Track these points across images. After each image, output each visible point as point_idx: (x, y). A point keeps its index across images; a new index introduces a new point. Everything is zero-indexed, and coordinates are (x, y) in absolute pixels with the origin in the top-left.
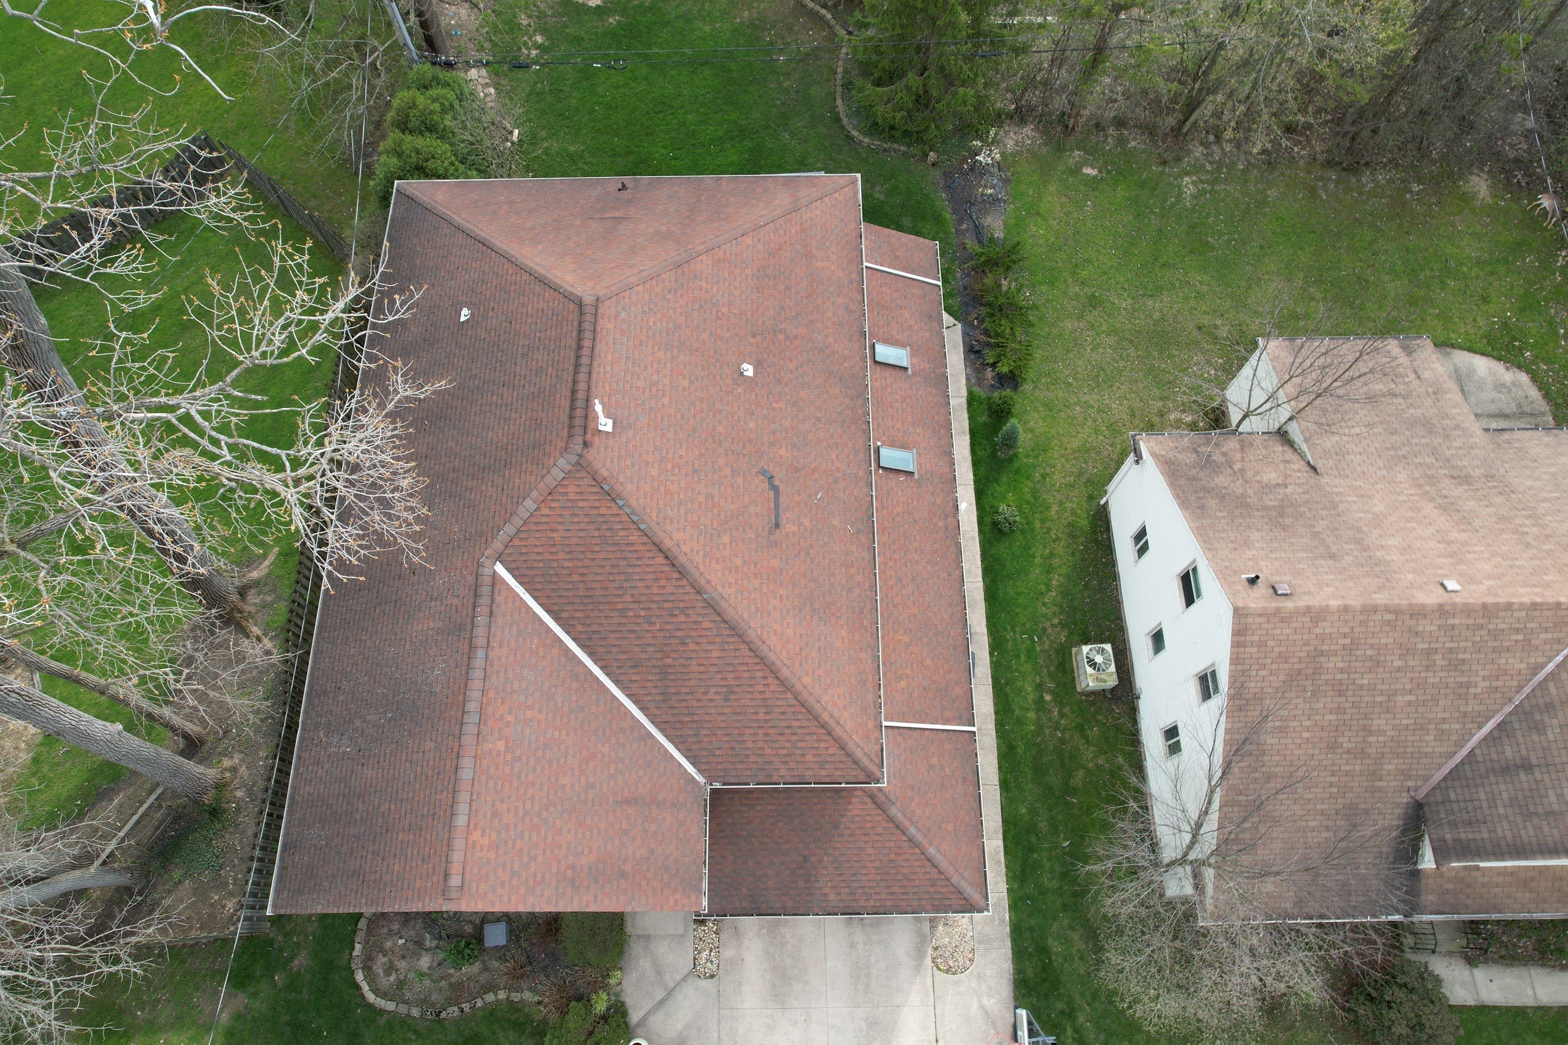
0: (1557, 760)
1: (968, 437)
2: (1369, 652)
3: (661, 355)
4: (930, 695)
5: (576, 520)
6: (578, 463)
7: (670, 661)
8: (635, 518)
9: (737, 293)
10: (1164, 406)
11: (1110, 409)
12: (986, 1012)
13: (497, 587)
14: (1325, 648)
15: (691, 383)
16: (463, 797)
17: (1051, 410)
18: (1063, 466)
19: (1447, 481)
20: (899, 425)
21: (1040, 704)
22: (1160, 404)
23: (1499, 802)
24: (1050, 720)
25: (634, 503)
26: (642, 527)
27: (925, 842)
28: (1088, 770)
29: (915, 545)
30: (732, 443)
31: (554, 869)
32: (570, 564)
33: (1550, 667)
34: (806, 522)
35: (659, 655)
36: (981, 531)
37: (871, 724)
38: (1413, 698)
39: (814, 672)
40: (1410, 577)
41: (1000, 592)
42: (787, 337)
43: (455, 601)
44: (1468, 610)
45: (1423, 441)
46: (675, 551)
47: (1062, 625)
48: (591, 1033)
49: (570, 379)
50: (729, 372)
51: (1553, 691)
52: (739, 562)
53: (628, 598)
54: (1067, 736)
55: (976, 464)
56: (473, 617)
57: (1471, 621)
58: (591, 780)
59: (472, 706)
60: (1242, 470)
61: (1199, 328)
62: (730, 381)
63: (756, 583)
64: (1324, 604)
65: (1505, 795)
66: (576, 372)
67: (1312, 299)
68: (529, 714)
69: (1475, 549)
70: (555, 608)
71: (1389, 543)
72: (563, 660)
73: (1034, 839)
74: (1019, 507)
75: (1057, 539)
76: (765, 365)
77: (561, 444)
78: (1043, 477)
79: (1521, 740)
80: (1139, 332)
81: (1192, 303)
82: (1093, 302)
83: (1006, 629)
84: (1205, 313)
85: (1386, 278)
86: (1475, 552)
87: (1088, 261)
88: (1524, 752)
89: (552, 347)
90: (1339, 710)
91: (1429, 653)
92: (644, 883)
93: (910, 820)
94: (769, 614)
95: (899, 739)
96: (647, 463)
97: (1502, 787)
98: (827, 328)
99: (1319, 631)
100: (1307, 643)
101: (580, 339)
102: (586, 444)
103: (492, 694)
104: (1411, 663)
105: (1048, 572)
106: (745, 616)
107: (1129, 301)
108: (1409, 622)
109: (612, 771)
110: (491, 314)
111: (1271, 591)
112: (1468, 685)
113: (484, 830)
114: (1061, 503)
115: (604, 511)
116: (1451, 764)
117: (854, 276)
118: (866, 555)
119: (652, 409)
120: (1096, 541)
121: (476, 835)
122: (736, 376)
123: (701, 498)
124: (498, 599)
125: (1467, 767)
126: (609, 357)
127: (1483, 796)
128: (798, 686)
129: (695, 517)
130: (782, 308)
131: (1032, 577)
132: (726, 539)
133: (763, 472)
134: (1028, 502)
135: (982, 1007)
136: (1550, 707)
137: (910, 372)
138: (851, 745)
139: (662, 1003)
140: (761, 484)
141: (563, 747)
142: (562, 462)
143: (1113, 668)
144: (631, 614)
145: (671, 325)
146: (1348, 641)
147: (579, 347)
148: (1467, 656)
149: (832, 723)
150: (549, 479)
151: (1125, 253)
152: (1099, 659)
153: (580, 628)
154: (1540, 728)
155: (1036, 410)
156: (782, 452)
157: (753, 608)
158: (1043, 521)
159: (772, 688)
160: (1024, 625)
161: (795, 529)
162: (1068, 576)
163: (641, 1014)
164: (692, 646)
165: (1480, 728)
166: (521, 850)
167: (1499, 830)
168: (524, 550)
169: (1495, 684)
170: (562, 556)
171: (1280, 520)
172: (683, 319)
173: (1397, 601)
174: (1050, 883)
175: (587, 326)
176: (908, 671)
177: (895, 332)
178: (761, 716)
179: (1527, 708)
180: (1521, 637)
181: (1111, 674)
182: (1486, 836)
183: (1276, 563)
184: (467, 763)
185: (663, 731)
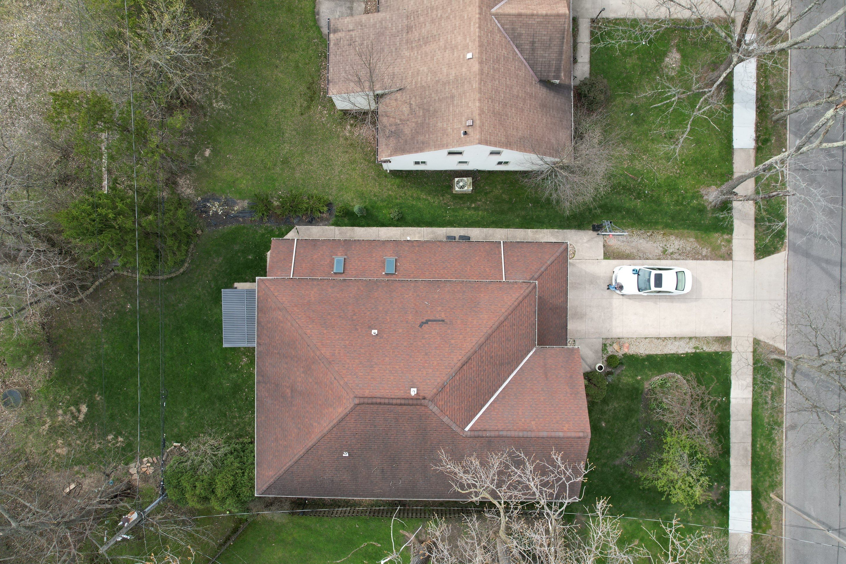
0: (532, 32)
1: (355, 228)
2: (494, 93)
3: (376, 369)
4: (490, 259)
5: (451, 401)
6: (432, 401)
7: (498, 362)
8: (451, 378)
9: (337, 337)
10: (342, 137)
11: (343, 162)
12: (589, 241)
13: (474, 429)
14: (492, 109)
15: (386, 356)
16: (553, 434)
17: (343, 189)
18: (371, 187)
19: (410, 36)
20: (373, 264)
21: (476, 209)
22: (341, 139)
23: (544, 55)
24: (482, 206)
25: (445, 379)
26: (454, 375)
27: (546, 265)
28: (503, 193)
29: (428, 260)
30: (410, 339)
31: (572, 401)
32: (466, 402)
33: (498, 25)
34: (439, 308)
35: (496, 366)
36: (401, 226)
37: (516, 286)
38: (508, 78)
39: (500, 308)
40: (464, 70)
41: (429, 220)
42: (354, 314)
43: (478, 445)
44: (481, 53)
45: (388, 39)
46: (461, 361)
47: (443, 196)
48: (595, 385)
49: (394, 406)
50: (377, 341)
51: (508, 26)
52: (461, 336)
53: (477, 378)
54: (489, 199)
55: (369, 225)
56: (487, 437)
57: (484, 52)
58: (540, 389)
59: (521, 434)
60: (401, 120)
61: (302, 114)
62: (382, 340)
63: (468, 330)
64: (478, 108)
65: (542, 52)
66: (392, 404)
67: (287, 57)
68: (520, 414)
69: (449, 38)
70: (480, 406)
71: (445, 72)
72: (498, 402)
73: (528, 217)
74: (390, 208)
75: (405, 193)
76: (370, 325)
77: (423, 408)
78: (375, 196)
79: (522, 42)
80: (303, 143)
81: (288, 115)
82: (286, 162)
83: (444, 220)
84: (294, 109)
85: (277, 20)
86: (451, 39)
87: (262, 161)
88: (528, 42)
89: (375, 415)
90: (511, 106)
91: (494, 70)
92: (573, 369)
93: (539, 270)
94: (480, 324)
95: (509, 272)
96: (427, 374)
97: (539, 52)
98: (345, 297)
99: (486, 112)
100: (490, 116)
101: (376, 404)
102: (424, 398)
103: (515, 428)
104: (497, 77)
105: (420, 199)
106: (482, 334)
107: (286, 144)
108: (484, 76)
109: (536, 382)
110: (349, 443)
111: (470, 127)
112: (504, 56)
113: (563, 426)
114: (388, 190)
115: (448, 390)
116: (528, 66)
117: (315, 283)
118: (448, 284)
119: (402, 373)
120: (406, 177)
121: (565, 429)
122: (378, 337)
123: (438, 352)
124: (479, 428)
125: (530, 62)
126: (383, 391)
127: (541, 60)
128: (506, 314)
129: (446, 354)
130: (340, 316)
131: (421, 206)
132: (453, 341)
133: (421, 326)
134: (387, 204)
135: (587, 242)
136: (513, 29)
137: (346, 257)
138: (525, 294)
139: (583, 360)
140: (426, 327)
141: (530, 400)
142: (431, 408)
143: (465, 179)
144: (482, 378)
145: (360, 366)
146: (490, 100)
147: (380, 404)
148: (495, 55)
149: (518, 301)
150: (437, 412)
151: (258, 143)
152: (461, 184)
153: (487, 396)
154: (520, 35)
155: (342, 196)
156: (410, 318)
157: (479, 331)
158: (396, 199)
159: (507, 324)
160: (443, 212)
161: (443, 313)
162: (422, 191)
163: (587, 367)
164: (493, 354)
165: (517, 54)
166: (568, 413)
167: (553, 57)
168: (461, 420)
169: (504, 47)
170: (463, 405)
171: (431, 112)
172: (356, 361)
173: (477, 79)
174: (544, 213)
175: (370, 401)
176: (482, 267)
177: (326, 263)
178: (515, 327)
179: (512, 36)
180: (489, 34)
181: (468, 180)
182: (554, 62)
183: (455, 121)
184: (541, 434)
185: (519, 364)
